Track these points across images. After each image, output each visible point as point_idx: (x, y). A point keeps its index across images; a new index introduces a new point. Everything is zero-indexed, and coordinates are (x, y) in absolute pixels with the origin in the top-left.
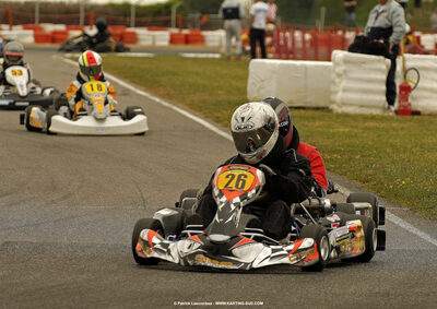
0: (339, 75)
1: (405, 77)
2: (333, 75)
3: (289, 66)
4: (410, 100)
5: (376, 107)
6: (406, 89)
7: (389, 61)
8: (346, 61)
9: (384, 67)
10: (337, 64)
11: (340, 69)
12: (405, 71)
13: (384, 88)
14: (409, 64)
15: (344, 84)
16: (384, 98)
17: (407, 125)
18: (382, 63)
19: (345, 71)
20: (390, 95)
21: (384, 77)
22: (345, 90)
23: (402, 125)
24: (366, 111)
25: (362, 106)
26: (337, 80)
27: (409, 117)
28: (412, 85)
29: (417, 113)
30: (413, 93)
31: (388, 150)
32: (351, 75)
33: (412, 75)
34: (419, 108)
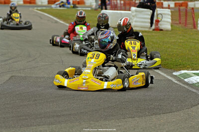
0: (133, 16)
1: (157, 17)
2: (131, 16)
4: (159, 25)
5: (147, 28)
6: (158, 21)
8: (136, 11)
10: (133, 12)
11: (134, 14)
12: (157, 15)
13: (150, 21)
14: (159, 12)
15: (135, 19)
16: (150, 25)
17: (158, 34)
18: (149, 12)
19: (136, 15)
20: (152, 23)
21: (150, 17)
22: (136, 21)
23: (156, 34)
24: (143, 29)
25: (142, 27)
26: (133, 18)
27: (159, 32)
28: (160, 20)
29: (162, 30)
30: (160, 23)
31: (151, 43)
32: (138, 16)
33: (160, 16)
34: (162, 28)
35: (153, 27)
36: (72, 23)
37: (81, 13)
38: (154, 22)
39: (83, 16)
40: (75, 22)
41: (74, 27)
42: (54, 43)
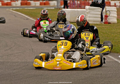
0: (87, 13)
1: (106, 13)
2: (86, 13)
3: (73, 11)
4: (108, 20)
5: (98, 22)
6: (106, 16)
7: (101, 9)
8: (89, 9)
9: (100, 10)
10: (87, 10)
12: (106, 11)
13: (100, 16)
14: (107, 9)
15: (89, 15)
16: (100, 19)
17: (107, 27)
18: (100, 9)
19: (89, 12)
21: (100, 13)
22: (89, 17)
23: (105, 26)
24: (95, 23)
25: (94, 21)
26: (87, 14)
27: (108, 24)
28: (108, 15)
29: (110, 23)
30: (108, 18)
31: (101, 34)
32: (91, 13)
33: (108, 13)
34: (110, 22)
35: (104, 21)
36: (38, 19)
37: (44, 11)
38: (104, 17)
39: (46, 13)
40: (40, 18)
41: (40, 22)
42: (25, 34)
